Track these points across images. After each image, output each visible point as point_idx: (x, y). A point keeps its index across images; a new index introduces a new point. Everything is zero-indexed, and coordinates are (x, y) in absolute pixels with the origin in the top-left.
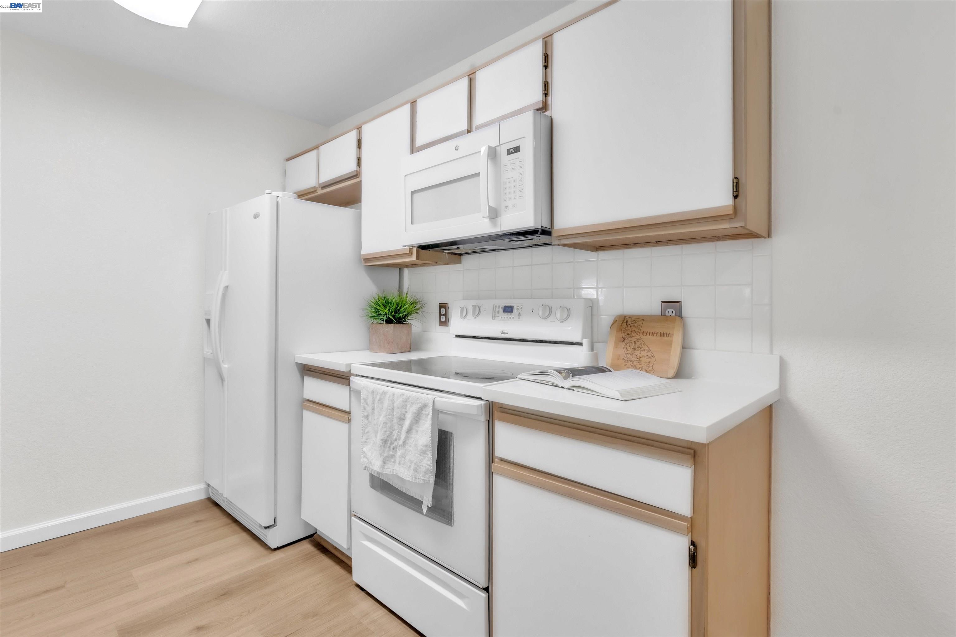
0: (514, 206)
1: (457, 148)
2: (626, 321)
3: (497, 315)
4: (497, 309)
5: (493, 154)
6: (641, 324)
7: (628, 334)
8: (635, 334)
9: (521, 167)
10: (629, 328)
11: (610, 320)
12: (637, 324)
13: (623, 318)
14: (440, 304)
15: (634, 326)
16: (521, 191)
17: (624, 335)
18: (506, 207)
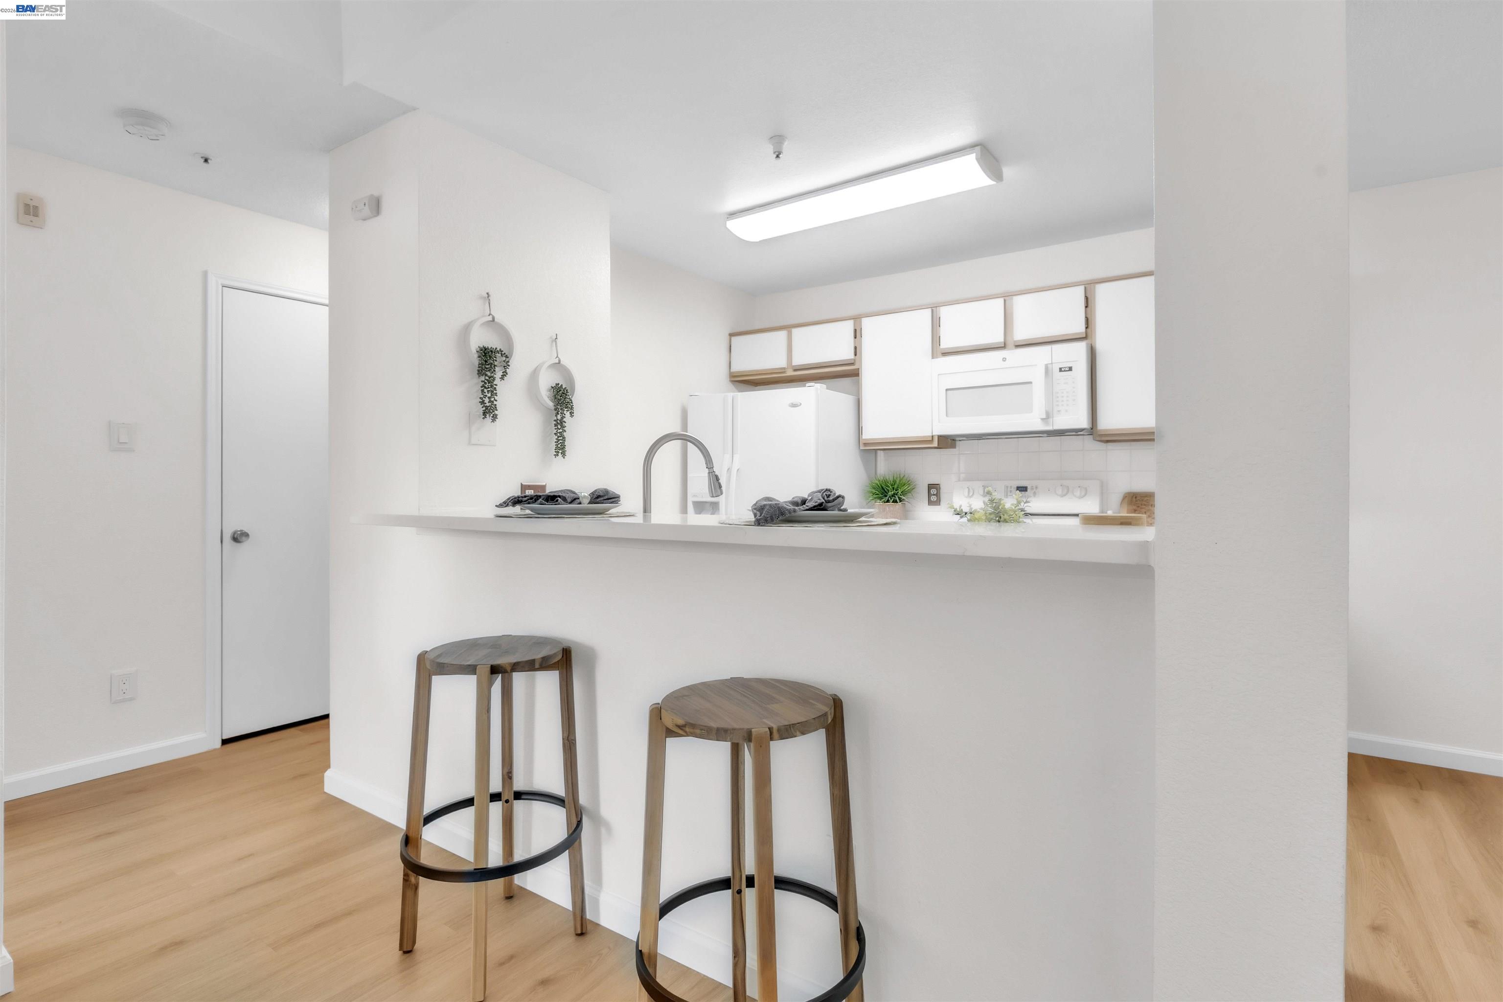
0: (1066, 411)
1: (1004, 359)
2: (1134, 497)
3: (1009, 494)
4: (1009, 489)
5: (1047, 371)
6: (1149, 499)
7: (1138, 507)
8: (1144, 507)
9: (1073, 382)
10: (1138, 502)
11: (1120, 497)
12: (1146, 499)
13: (1132, 495)
14: (929, 485)
15: (1142, 500)
16: (1074, 400)
17: (1135, 507)
18: (1059, 411)
